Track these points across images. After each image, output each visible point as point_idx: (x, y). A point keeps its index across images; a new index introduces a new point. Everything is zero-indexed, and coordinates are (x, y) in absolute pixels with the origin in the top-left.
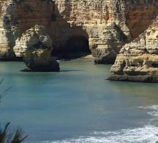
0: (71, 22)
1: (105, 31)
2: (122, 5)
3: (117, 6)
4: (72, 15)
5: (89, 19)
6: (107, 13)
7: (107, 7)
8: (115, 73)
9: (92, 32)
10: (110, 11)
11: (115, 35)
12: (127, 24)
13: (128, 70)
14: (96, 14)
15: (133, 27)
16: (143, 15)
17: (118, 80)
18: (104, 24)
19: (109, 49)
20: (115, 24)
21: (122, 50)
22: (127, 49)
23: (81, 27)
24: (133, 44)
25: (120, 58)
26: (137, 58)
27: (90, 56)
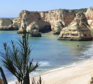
0: (45, 21)
1: (57, 23)
2: (62, 15)
3: (61, 15)
4: (46, 18)
5: (51, 19)
7: (57, 16)
8: (60, 37)
9: (52, 24)
10: (58, 17)
11: (60, 25)
12: (64, 21)
13: (64, 36)
14: (54, 18)
15: (66, 22)
16: (69, 18)
17: (61, 40)
18: (56, 21)
19: (58, 30)
20: (60, 21)
21: (62, 30)
22: (64, 29)
23: (49, 22)
24: (66, 28)
25: (62, 33)
26: (67, 32)
27: (52, 32)
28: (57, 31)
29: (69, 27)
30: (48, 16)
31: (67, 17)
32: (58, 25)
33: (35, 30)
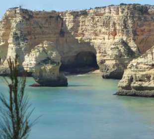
0: (79, 38)
1: (113, 46)
2: (129, 21)
3: (125, 22)
4: (80, 32)
6: (115, 30)
7: (114, 24)
8: (123, 88)
9: (99, 48)
10: (118, 27)
11: (122, 51)
12: (134, 40)
13: (135, 85)
15: (140, 43)
16: (150, 31)
18: (111, 40)
20: (122, 39)
21: (129, 66)
22: (135, 64)
23: (89, 43)
24: (140, 60)
25: (127, 74)
26: (144, 73)
27: (98, 71)
28: (113, 70)
29: (149, 56)
30: (87, 23)
31: (142, 28)
32: (116, 52)
33: (49, 67)
